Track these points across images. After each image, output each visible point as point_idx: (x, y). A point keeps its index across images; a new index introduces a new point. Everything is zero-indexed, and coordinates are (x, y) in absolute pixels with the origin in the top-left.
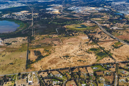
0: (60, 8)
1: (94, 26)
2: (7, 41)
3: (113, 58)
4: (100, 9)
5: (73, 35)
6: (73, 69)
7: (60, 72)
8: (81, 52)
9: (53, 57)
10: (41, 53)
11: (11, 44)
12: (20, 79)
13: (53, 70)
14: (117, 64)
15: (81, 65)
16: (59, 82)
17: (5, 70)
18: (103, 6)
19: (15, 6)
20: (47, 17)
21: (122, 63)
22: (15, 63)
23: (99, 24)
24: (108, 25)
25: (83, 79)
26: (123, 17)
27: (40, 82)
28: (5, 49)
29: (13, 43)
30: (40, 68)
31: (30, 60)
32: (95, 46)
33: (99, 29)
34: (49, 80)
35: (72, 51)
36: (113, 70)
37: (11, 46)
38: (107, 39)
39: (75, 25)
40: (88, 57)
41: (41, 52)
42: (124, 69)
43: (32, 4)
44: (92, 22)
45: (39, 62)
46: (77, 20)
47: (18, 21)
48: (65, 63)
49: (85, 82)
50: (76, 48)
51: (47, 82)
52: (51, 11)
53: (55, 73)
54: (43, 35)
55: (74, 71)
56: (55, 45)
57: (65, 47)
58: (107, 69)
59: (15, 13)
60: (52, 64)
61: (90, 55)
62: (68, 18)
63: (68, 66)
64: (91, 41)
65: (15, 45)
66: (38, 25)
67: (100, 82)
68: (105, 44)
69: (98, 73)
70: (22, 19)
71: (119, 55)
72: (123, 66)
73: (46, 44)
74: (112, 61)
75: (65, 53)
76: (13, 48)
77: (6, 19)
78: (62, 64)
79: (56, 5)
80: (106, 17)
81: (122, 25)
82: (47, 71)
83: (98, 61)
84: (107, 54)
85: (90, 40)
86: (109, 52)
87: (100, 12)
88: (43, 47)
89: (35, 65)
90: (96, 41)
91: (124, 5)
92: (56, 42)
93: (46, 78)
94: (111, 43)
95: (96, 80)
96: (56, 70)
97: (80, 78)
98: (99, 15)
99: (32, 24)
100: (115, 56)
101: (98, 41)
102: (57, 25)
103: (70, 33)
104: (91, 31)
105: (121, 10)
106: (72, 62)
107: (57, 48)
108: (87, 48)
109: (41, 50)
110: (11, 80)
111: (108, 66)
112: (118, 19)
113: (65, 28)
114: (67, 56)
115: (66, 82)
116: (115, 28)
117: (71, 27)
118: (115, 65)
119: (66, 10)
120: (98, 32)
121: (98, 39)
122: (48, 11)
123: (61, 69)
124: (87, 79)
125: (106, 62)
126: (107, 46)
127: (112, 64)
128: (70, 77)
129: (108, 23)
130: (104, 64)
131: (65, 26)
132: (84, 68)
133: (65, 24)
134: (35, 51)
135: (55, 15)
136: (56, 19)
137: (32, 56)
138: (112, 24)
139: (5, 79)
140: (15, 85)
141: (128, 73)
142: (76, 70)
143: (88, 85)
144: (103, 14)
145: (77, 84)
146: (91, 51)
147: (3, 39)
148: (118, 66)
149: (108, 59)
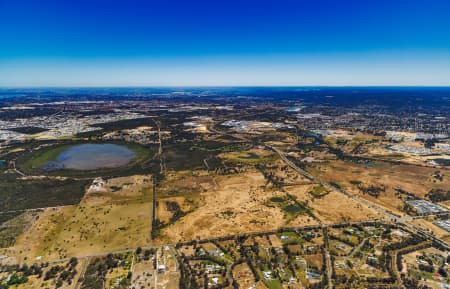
0: (209, 122)
1: (272, 156)
2: (113, 182)
3: (315, 218)
4: (278, 125)
5: (236, 172)
6: (242, 239)
7: (218, 246)
8: (254, 204)
9: (203, 214)
10: (178, 207)
11: (120, 188)
12: (140, 260)
13: (206, 241)
15: (258, 230)
16: (218, 266)
17: (110, 241)
18: (282, 121)
19: (128, 118)
20: (187, 138)
21: (333, 227)
22: (129, 228)
23: (280, 153)
24: (296, 155)
25: (264, 261)
26: (320, 139)
27: (181, 268)
28: (108, 199)
29: (125, 187)
30: (180, 237)
31: (158, 220)
32: (279, 194)
33: (282, 162)
34: (199, 262)
35: (238, 202)
36: (320, 241)
37: (121, 193)
38: (299, 180)
39: (237, 153)
40: (269, 214)
41: (180, 204)
42: (339, 239)
43: (158, 114)
44: (267, 148)
45: (176, 223)
46: (241, 144)
47: (133, 145)
48: (226, 226)
49: (269, 268)
50: (245, 196)
51: (195, 266)
52: (193, 127)
53: (209, 248)
54: (181, 172)
55: (246, 243)
56: (205, 191)
57: (223, 195)
58: (308, 239)
59: (128, 131)
60: (201, 228)
61: (272, 210)
62: (224, 141)
63: (232, 234)
64: (270, 184)
65: (127, 191)
66: (171, 153)
67: (297, 268)
68: (297, 189)
69: (293, 249)
70: (140, 141)
71: (325, 211)
72: (336, 233)
73: (187, 188)
74: (313, 223)
75: (224, 207)
76: (126, 197)
77: (110, 141)
78: (221, 228)
79: (201, 117)
80: (291, 139)
81: (322, 155)
82: (193, 243)
83: (287, 223)
84: (301, 208)
85: (268, 182)
86: (305, 204)
87: (279, 130)
88: (182, 195)
89: (169, 231)
90: (279, 184)
91: (319, 119)
92: (206, 186)
93: (192, 258)
94: (306, 187)
95: (289, 263)
96: (212, 241)
97: (258, 258)
98: (278, 136)
99: (160, 150)
100: (319, 212)
101: (282, 184)
102: (206, 153)
103: (230, 169)
104: (268, 166)
105: (315, 128)
106: (240, 225)
107: (209, 198)
108: (265, 198)
110: (123, 264)
111: (309, 233)
112: (313, 144)
113: (220, 159)
114: (229, 213)
115: (232, 268)
117: (232, 156)
118: (321, 232)
119: (218, 126)
120: (280, 166)
121: (282, 179)
122: (188, 127)
123: (220, 239)
124: (272, 260)
125: (302, 225)
126: (301, 193)
127: (316, 229)
128: (238, 255)
129: (296, 151)
130: (300, 230)
131: (220, 156)
132: (264, 237)
133: (220, 152)
134: (167, 203)
135: (200, 134)
136: (203, 142)
137: (163, 213)
138: (302, 152)
139: (110, 262)
140: (130, 275)
141: (348, 249)
142: (248, 243)
143: (275, 275)
144: (284, 134)
145: (254, 272)
146: (275, 204)
147: (105, 179)
148: (327, 234)
149: (304, 218)
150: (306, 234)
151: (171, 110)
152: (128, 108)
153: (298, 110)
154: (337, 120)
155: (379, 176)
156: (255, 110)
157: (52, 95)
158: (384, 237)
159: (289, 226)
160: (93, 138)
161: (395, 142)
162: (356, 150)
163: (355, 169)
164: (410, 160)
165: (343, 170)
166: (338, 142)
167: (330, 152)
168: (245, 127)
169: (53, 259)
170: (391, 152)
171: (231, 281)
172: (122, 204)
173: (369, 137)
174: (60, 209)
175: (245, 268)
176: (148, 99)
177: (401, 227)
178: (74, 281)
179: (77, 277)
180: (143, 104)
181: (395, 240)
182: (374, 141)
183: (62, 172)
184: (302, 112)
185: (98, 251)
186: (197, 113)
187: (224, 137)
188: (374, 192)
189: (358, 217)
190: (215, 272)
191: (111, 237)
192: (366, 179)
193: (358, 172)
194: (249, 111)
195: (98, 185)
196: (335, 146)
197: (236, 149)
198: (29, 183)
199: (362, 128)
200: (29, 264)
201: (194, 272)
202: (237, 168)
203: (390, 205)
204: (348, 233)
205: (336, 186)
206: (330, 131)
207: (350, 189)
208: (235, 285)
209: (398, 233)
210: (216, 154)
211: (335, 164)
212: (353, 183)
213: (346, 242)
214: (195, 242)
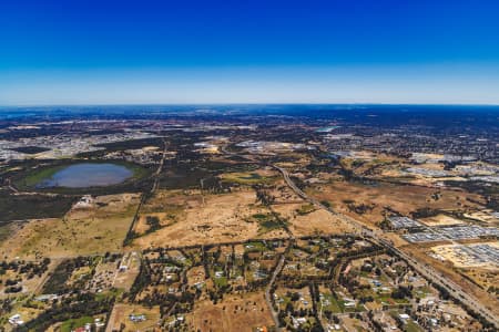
0: (223, 143)
1: (276, 176)
2: (101, 199)
3: (287, 231)
4: (298, 146)
5: (230, 191)
6: (208, 247)
7: (183, 253)
8: (234, 219)
9: (180, 228)
10: (158, 221)
11: (106, 205)
12: (106, 262)
13: (173, 249)
15: (228, 241)
16: (175, 268)
17: (83, 247)
18: (306, 142)
19: (137, 137)
20: (192, 158)
21: (302, 239)
22: (104, 237)
23: (286, 173)
24: (301, 176)
25: (220, 264)
26: (336, 161)
27: (141, 268)
28: (93, 213)
29: (112, 204)
30: (150, 246)
31: (134, 232)
32: (264, 211)
33: (283, 182)
34: (160, 264)
35: (220, 217)
36: (281, 250)
37: (106, 208)
38: (291, 199)
39: (240, 174)
40: (245, 228)
41: (161, 218)
42: (301, 249)
43: (170, 134)
44: (274, 169)
45: (150, 235)
46: (248, 164)
47: (133, 164)
48: (198, 237)
49: (223, 269)
50: (229, 212)
51: (155, 267)
52: (204, 148)
53: (173, 254)
54: (173, 191)
55: (210, 251)
56: (190, 208)
57: (207, 211)
58: (272, 248)
59: (132, 151)
60: (173, 239)
61: (250, 225)
62: (231, 162)
63: (201, 243)
64: (260, 203)
65: (113, 207)
66: (170, 173)
67: (249, 270)
68: (284, 207)
69: (251, 255)
70: (141, 161)
71: (302, 226)
72: (301, 244)
73: (172, 205)
74: (285, 235)
75: (203, 223)
76: (109, 212)
77: (111, 161)
78: (192, 239)
79: (216, 138)
81: (327, 176)
83: (259, 235)
84: (282, 224)
85: (258, 201)
86: (285, 220)
87: (297, 151)
88: (166, 211)
89: (141, 241)
90: (268, 202)
91: (348, 140)
92: (192, 203)
93: (154, 261)
94: (294, 206)
95: (243, 266)
96: (178, 249)
97: (216, 261)
98: (292, 157)
99: (159, 170)
100: (295, 227)
101: (271, 203)
102: (206, 173)
103: (223, 188)
104: (266, 186)
105: (338, 149)
106: (212, 237)
107: (192, 214)
108: (248, 214)
109: (161, 216)
110: (90, 265)
111: (275, 243)
112: (326, 165)
113: (219, 179)
114: (206, 227)
115: (189, 269)
116: (312, 181)
117: (232, 177)
118: (287, 244)
119: (232, 147)
120: (279, 186)
121: (274, 198)
122: (198, 147)
123: (187, 248)
124: (229, 264)
125: (273, 237)
126: (285, 211)
127: (283, 240)
128: (198, 259)
129: (303, 172)
130: (267, 241)
131: (221, 176)
132: (230, 247)
133: (222, 173)
134: (149, 218)
135: (209, 155)
136: (208, 162)
137: (141, 226)
138: (310, 174)
139: (79, 262)
140: (93, 272)
141: (305, 255)
142: (214, 250)
143: (224, 275)
144: (300, 155)
145: (207, 272)
146: (254, 219)
147: (94, 197)
148: (292, 245)
149: (278, 232)
150: (271, 245)
151: (187, 130)
152: (140, 127)
153: (329, 130)
154: (367, 141)
155: (376, 196)
156: (281, 131)
157: (63, 114)
158: (345, 246)
159: (259, 238)
160: (93, 158)
161: (416, 164)
162: (367, 173)
163: (355, 189)
164: (419, 182)
165: (343, 190)
166: (354, 164)
167: (339, 173)
168: (261, 148)
169: (30, 258)
170: (404, 174)
171: (182, 279)
172: (104, 218)
173: (391, 159)
174: (44, 221)
175: (201, 269)
176: (166, 118)
177: (367, 238)
178: (44, 276)
179: (47, 272)
180: (158, 123)
181: (354, 249)
182: (394, 162)
183: (54, 189)
184: (333, 133)
185: (71, 254)
186: (214, 133)
188: (361, 210)
189: (333, 230)
190: (171, 272)
191: (86, 244)
192: (359, 200)
193: (357, 192)
194: (274, 131)
195: (87, 202)
196: (349, 167)
197: (243, 171)
198: (21, 199)
199: (389, 150)
200: (8, 261)
201: (152, 271)
202: (231, 188)
203: (369, 221)
204: (313, 244)
205: (326, 204)
206: (353, 153)
207: (338, 208)
208: (186, 281)
209: (362, 244)
210: (217, 174)
211: (338, 185)
212: (345, 202)
213: (306, 251)
214: (162, 249)
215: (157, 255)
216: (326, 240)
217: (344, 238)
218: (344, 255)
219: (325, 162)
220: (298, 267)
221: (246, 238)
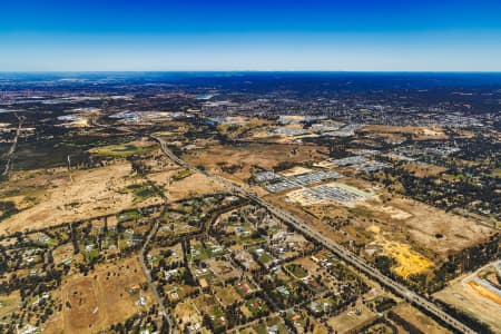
0: (95, 115)
1: (152, 146)
3: (163, 196)
4: (177, 115)
5: (102, 165)
6: (76, 224)
7: (47, 233)
8: (108, 192)
9: (43, 209)
10: (14, 205)
13: (34, 231)
14: (169, 205)
15: (99, 214)
16: (38, 250)
18: (184, 110)
20: (55, 134)
21: (177, 202)
23: (163, 142)
24: (178, 143)
25: (91, 238)
26: (213, 127)
30: (4, 232)
32: (139, 181)
33: (160, 151)
34: (18, 249)
35: (90, 192)
36: (156, 215)
38: (168, 166)
39: (113, 147)
40: (119, 200)
41: (17, 202)
42: (175, 211)
43: (26, 108)
44: (151, 139)
45: (4, 221)
46: (123, 136)
48: (65, 215)
49: (94, 242)
50: (102, 186)
51: (12, 253)
52: (70, 121)
53: (34, 237)
54: (32, 172)
55: (81, 227)
56: (55, 187)
57: (75, 188)
58: (147, 215)
60: (34, 221)
61: (124, 196)
62: (104, 135)
63: (68, 221)
64: (135, 174)
66: (26, 152)
67: (122, 238)
68: (160, 175)
69: (124, 225)
71: (177, 190)
72: (175, 207)
73: (33, 187)
74: (161, 201)
75: (71, 200)
78: (57, 218)
79: (86, 110)
80: (183, 128)
81: (204, 142)
82: (18, 235)
83: (134, 205)
84: (158, 191)
85: (133, 172)
86: (160, 187)
87: (176, 120)
88: (24, 193)
90: (144, 172)
91: (225, 107)
92: (57, 182)
93: (10, 247)
94: (171, 173)
95: (116, 235)
96: (41, 231)
97: (86, 236)
98: (171, 126)
99: (12, 150)
100: (171, 193)
101: (147, 172)
103: (99, 161)
104: (142, 156)
105: (216, 116)
106: (82, 213)
107: (57, 193)
108: (122, 186)
109: (17, 200)
111: (150, 210)
112: (203, 132)
113: (89, 154)
114: (74, 204)
115: (54, 248)
116: (189, 147)
118: (162, 208)
119: (105, 119)
120: (156, 155)
121: (150, 168)
122: (63, 121)
123: (51, 228)
124: (100, 236)
125: (148, 205)
126: (160, 179)
127: (158, 206)
128: (65, 237)
129: (181, 140)
130: (142, 209)
131: (91, 151)
132: (102, 220)
133: (93, 146)
135: (75, 128)
136: (76, 137)
138: (187, 141)
141: (179, 216)
142: (85, 225)
143: (96, 247)
144: (178, 123)
145: (76, 247)
146: (128, 190)
148: (168, 208)
149: (153, 199)
150: (145, 212)
151: (48, 102)
153: (208, 97)
154: (243, 107)
155: (246, 156)
156: (159, 100)
158: (216, 203)
159: (134, 207)
161: (282, 125)
162: (240, 136)
163: (229, 152)
164: (281, 141)
165: (218, 153)
166: (230, 129)
167: (215, 139)
168: (138, 118)
170: (272, 134)
171: (46, 259)
173: (262, 122)
175: (70, 246)
176: (18, 89)
177: (236, 193)
180: (10, 95)
181: (224, 204)
182: (264, 125)
184: (212, 100)
186: (82, 104)
187: (106, 131)
188: (233, 169)
189: (207, 190)
190: (33, 254)
192: (231, 162)
193: (230, 155)
194: (152, 100)
196: (224, 132)
197: (116, 143)
199: (261, 114)
201: (8, 257)
202: (104, 162)
203: (239, 179)
204: (187, 205)
205: (202, 168)
206: (229, 118)
207: (212, 170)
208: (51, 260)
209: (231, 199)
210: (87, 149)
211: (214, 149)
212: (219, 164)
213: (180, 212)
214: (21, 234)
215: (13, 241)
216: (199, 200)
217: (215, 196)
218: (215, 210)
219: (203, 129)
220: (172, 228)
221: (120, 209)
